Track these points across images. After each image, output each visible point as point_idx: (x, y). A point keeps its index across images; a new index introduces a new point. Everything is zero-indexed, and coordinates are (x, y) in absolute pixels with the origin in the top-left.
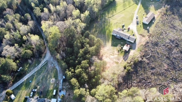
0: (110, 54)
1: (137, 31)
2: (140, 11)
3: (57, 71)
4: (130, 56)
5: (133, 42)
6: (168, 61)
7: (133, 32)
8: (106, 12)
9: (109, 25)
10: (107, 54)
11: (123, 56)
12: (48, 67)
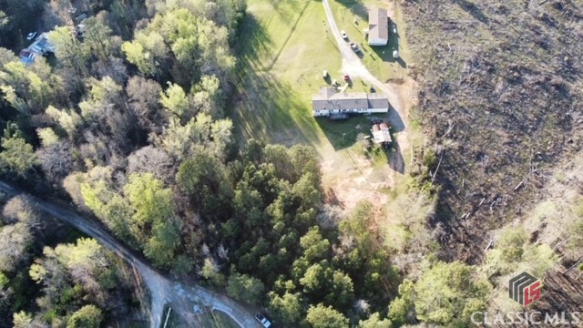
0: (351, 176)
1: (373, 73)
2: (339, 15)
3: (228, 317)
4: (407, 153)
5: (386, 110)
6: (501, 119)
7: (365, 82)
8: (246, 57)
9: (284, 92)
10: (342, 180)
11: (389, 163)
12: (186, 323)
